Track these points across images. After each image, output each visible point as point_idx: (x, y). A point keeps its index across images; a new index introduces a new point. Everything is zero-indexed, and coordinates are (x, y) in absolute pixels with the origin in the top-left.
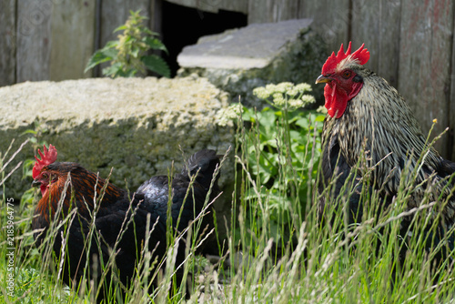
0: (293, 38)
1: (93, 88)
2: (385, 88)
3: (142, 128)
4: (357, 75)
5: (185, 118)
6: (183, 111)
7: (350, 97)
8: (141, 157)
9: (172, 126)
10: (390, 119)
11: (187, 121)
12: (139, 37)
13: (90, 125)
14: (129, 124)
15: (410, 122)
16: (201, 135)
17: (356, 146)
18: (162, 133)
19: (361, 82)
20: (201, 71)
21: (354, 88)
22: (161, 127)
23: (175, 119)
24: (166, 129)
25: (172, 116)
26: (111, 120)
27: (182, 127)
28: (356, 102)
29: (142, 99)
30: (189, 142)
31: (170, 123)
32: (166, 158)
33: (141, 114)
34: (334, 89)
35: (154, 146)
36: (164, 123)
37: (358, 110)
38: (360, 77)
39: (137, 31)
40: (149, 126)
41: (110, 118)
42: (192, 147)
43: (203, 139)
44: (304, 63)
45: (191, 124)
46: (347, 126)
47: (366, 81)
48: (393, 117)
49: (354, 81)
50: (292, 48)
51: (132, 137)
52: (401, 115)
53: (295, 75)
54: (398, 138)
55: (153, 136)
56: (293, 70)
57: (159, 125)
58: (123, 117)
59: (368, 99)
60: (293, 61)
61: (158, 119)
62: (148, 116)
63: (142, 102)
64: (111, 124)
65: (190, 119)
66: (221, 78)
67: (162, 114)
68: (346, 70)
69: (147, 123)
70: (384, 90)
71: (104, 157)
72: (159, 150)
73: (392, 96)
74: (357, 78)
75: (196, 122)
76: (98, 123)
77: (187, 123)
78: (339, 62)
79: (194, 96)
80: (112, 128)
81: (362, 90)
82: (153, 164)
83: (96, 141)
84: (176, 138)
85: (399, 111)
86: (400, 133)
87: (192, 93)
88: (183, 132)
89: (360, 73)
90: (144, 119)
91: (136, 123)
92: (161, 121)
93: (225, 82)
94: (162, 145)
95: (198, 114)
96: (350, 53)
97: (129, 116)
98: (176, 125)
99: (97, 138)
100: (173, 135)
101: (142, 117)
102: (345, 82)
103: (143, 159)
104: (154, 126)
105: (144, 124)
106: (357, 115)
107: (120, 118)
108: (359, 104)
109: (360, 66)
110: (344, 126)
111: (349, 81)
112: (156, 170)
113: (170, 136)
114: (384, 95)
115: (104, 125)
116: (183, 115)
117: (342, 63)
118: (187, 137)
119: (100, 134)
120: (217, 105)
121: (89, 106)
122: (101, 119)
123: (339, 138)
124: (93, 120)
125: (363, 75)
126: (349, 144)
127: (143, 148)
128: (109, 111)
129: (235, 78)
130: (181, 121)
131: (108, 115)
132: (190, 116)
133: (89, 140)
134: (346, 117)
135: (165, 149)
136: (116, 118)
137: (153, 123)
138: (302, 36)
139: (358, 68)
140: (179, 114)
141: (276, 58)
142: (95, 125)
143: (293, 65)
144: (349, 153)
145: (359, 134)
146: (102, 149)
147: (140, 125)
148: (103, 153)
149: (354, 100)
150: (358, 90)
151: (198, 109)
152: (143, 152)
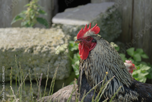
0: (104, 11)
1: (11, 32)
2: (107, 45)
3: (27, 52)
4: (94, 39)
5: (46, 48)
6: (46, 45)
7: (90, 50)
8: (27, 65)
9: (40, 52)
10: (108, 61)
11: (47, 50)
12: (36, 9)
13: (4, 51)
14: (21, 50)
15: (119, 62)
16: (53, 56)
17: (92, 74)
18: (36, 55)
19: (96, 42)
20: (61, 26)
21: (92, 45)
22: (35, 52)
23: (42, 49)
24: (37, 53)
25: (40, 47)
26: (13, 49)
27: (44, 52)
28: (93, 52)
29: (30, 38)
30: (48, 59)
31: (39, 50)
32: (38, 66)
33: (27, 46)
34: (83, 46)
35: (32, 61)
36: (37, 50)
37: (93, 56)
38: (95, 40)
39: (35, 6)
40: (30, 52)
41: (13, 47)
42: (49, 61)
43: (54, 58)
44: (109, 22)
45: (48, 51)
46: (88, 64)
47: (98, 42)
48: (110, 60)
49: (92, 42)
50: (103, 16)
51: (22, 56)
52: (114, 59)
53: (104, 28)
54: (112, 70)
55: (31, 56)
56: (103, 26)
57: (35, 51)
58: (18, 47)
59: (98, 51)
60: (103, 22)
61: (34, 48)
62: (30, 47)
63: (29, 40)
64: (13, 50)
65: (48, 49)
66: (69, 29)
67: (36, 46)
68: (88, 37)
69: (29, 50)
70: (106, 46)
71: (10, 65)
72: (35, 62)
73: (110, 49)
74: (93, 40)
75: (51, 50)
76: (7, 49)
77: (47, 51)
78: (85, 33)
79: (53, 38)
80: (13, 52)
81: (96, 47)
82: (32, 69)
83: (6, 58)
84: (42, 57)
85: (113, 57)
86: (113, 68)
87: (52, 36)
88: (45, 55)
89: (95, 38)
90: (28, 48)
91: (24, 50)
92: (36, 49)
93: (71, 31)
94: (35, 60)
95: (52, 46)
96: (90, 28)
97: (22, 47)
98: (42, 51)
99: (7, 56)
100: (40, 56)
101: (27, 47)
102: (88, 42)
103: (28, 66)
104: (32, 52)
105: (28, 50)
106: (93, 59)
107: (17, 48)
108: (94, 53)
109: (95, 35)
110: (87, 64)
111: (90, 42)
112: (33, 71)
113: (39, 56)
114: (106, 49)
115: (10, 51)
116: (45, 47)
117: (86, 33)
118: (46, 57)
119: (8, 55)
120: (62, 42)
121: (6, 41)
122: (9, 47)
123: (85, 70)
124: (5, 48)
125: (97, 39)
126: (89, 73)
127: (27, 61)
128: (13, 44)
129: (75, 29)
130: (44, 49)
131: (13, 46)
132: (48, 47)
133: (3, 57)
134: (88, 60)
135: (37, 62)
136: (15, 47)
137: (32, 50)
138: (108, 10)
139: (94, 36)
140: (43, 47)
141: (94, 21)
142: (6, 51)
143: (103, 24)
144: (89, 77)
145: (94, 68)
146: (9, 61)
147: (26, 51)
148: (10, 63)
149: (92, 51)
150: (94, 46)
151: (53, 44)
152: (28, 63)
